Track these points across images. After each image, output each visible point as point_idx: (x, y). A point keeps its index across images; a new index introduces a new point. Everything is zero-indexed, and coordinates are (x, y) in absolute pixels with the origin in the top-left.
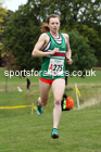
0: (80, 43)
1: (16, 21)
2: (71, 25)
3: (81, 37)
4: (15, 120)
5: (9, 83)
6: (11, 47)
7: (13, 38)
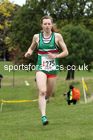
0: (87, 37)
1: (23, 15)
2: (77, 19)
3: (88, 31)
4: (22, 114)
5: (16, 77)
6: (18, 41)
7: (20, 32)
